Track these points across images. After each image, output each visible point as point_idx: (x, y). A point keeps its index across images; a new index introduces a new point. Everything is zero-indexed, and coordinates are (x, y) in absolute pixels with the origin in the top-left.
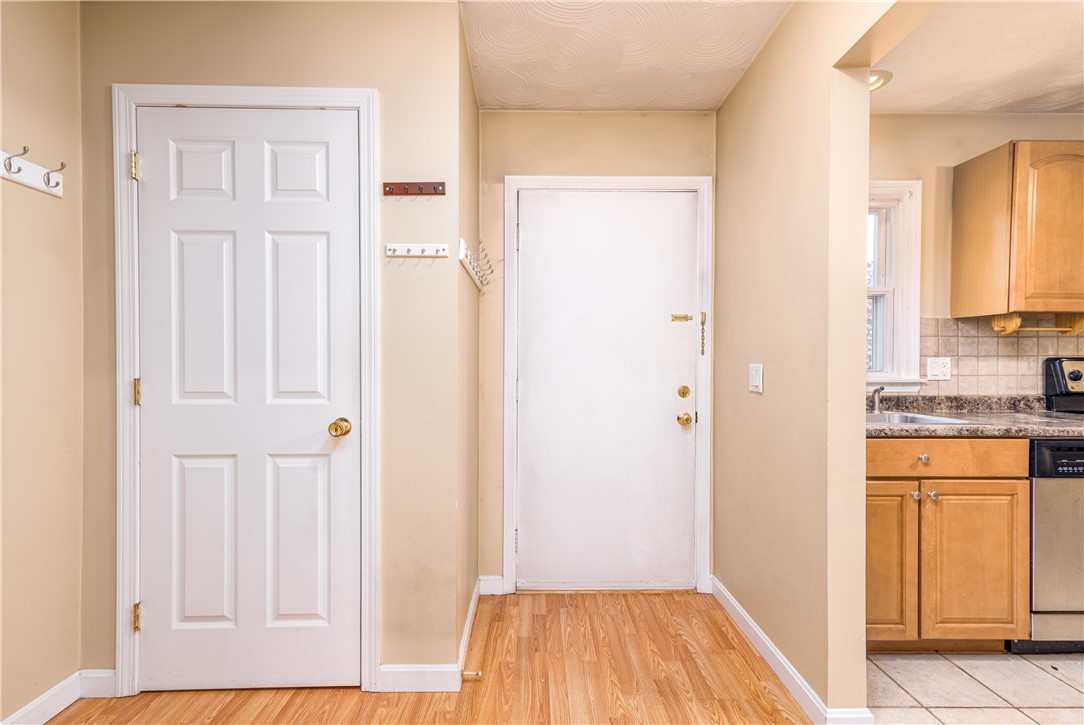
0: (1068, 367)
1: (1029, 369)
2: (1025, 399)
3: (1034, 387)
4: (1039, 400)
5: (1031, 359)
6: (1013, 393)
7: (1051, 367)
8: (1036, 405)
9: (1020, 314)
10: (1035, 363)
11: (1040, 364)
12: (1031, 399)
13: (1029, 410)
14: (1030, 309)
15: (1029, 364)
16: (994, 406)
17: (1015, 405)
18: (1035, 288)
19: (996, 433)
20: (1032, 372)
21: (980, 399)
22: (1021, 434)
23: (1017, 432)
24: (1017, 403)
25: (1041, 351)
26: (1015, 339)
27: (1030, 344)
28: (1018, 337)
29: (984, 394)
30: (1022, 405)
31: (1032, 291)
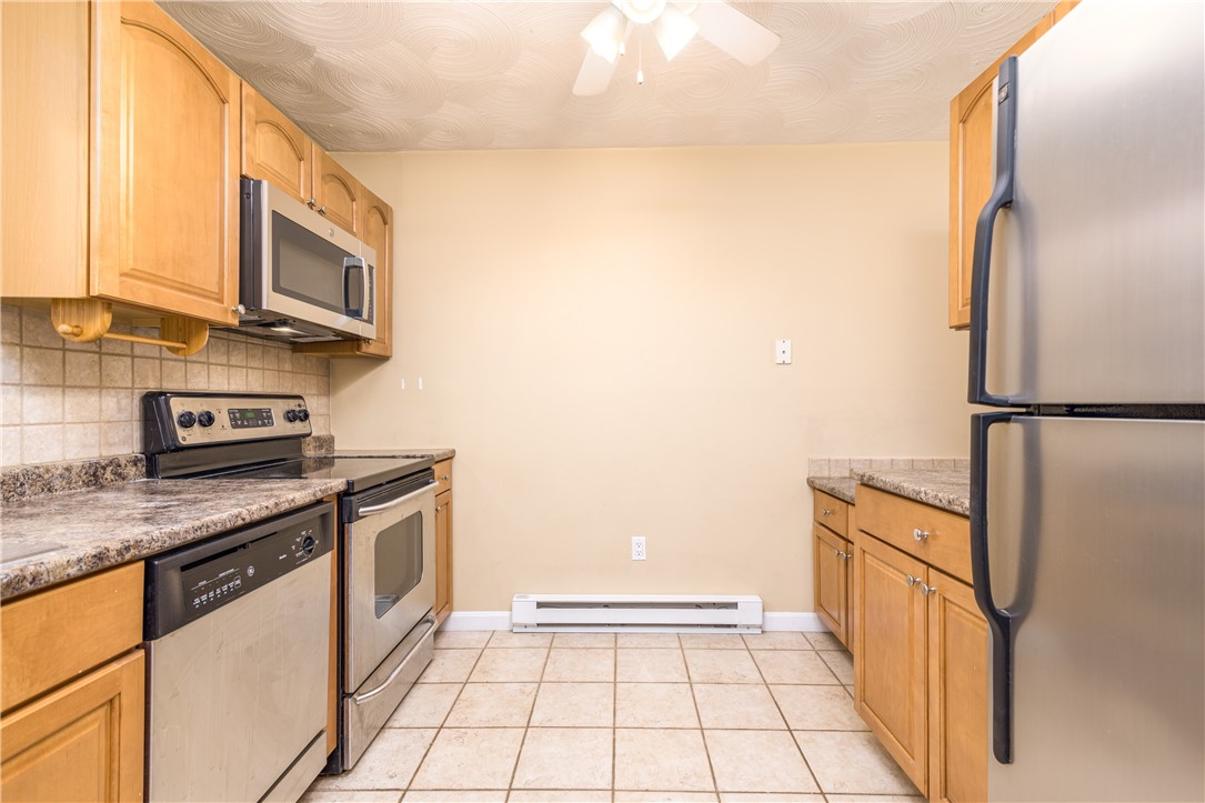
0: (178, 407)
1: (120, 410)
2: (114, 463)
3: (127, 443)
4: (135, 462)
5: (123, 394)
6: (94, 454)
7: (153, 406)
8: (131, 471)
9: (108, 303)
10: (129, 400)
11: (137, 401)
12: (123, 462)
13: (120, 483)
14: (128, 297)
15: (118, 402)
16: (57, 483)
17: (96, 476)
18: (135, 259)
19: (73, 571)
20: (124, 416)
21: (26, 473)
22: (128, 556)
23: (120, 553)
24: (100, 472)
25: (137, 380)
26: (97, 356)
27: (119, 368)
28: (100, 354)
29: (36, 462)
30: (108, 475)
31: (131, 264)
